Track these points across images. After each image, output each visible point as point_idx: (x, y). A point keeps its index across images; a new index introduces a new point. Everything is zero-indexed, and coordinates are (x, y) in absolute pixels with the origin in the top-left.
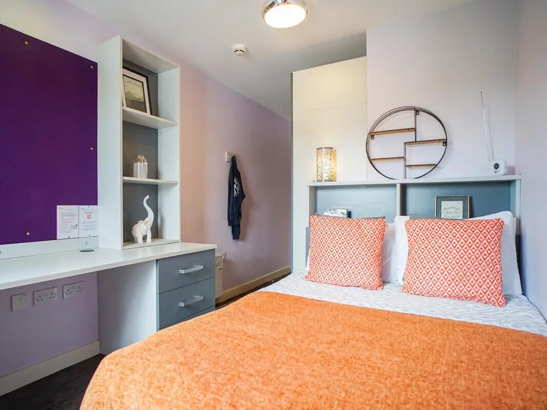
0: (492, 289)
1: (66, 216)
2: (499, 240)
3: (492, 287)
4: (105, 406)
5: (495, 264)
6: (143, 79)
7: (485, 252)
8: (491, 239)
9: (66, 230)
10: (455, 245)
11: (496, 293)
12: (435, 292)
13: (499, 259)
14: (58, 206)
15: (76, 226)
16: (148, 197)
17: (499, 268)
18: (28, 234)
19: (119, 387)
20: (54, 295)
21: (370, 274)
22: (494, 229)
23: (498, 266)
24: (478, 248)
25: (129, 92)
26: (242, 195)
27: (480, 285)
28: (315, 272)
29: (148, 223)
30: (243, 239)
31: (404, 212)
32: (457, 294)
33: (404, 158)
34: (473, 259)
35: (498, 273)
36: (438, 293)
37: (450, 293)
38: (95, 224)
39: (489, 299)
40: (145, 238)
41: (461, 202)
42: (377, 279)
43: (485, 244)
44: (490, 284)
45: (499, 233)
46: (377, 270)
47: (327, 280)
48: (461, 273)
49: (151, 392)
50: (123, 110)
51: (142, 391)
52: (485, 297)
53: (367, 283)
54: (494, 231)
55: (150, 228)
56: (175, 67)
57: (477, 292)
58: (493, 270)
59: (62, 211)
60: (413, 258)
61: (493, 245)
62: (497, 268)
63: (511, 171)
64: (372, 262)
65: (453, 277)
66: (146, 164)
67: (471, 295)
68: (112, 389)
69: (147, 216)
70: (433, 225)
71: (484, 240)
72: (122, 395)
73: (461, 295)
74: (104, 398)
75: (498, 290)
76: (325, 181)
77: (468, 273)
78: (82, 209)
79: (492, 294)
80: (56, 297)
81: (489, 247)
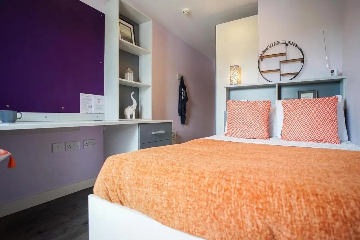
0: (333, 135)
1: (86, 100)
2: (336, 108)
3: (332, 134)
4: (109, 181)
5: (334, 121)
6: (131, 27)
7: (328, 115)
8: (331, 107)
9: (86, 108)
10: (311, 111)
11: (335, 137)
12: (300, 139)
13: (336, 118)
14: (81, 94)
15: (92, 106)
16: (133, 93)
17: (336, 123)
18: (63, 108)
19: (118, 168)
20: (78, 145)
21: (262, 130)
22: (333, 102)
23: (336, 122)
24: (324, 112)
25: (123, 33)
26: (186, 99)
27: (326, 133)
28: (231, 131)
29: (134, 108)
30: (187, 125)
31: (279, 98)
32: (313, 139)
33: (279, 70)
34: (321, 119)
35: (336, 126)
36: (302, 139)
37: (308, 139)
38: (102, 106)
39: (331, 141)
40: (131, 116)
41: (312, 94)
42: (266, 134)
43: (328, 110)
44: (331, 132)
45: (336, 104)
46: (266, 128)
47: (237, 135)
48: (315, 127)
49: (138, 168)
50: (120, 40)
51: (133, 169)
52: (329, 140)
53: (261, 136)
54: (333, 103)
55: (134, 110)
56: (150, 20)
57: (324, 137)
58: (333, 124)
59: (83, 96)
60: (287, 121)
61: (332, 110)
62: (335, 123)
63: (341, 74)
64: (263, 124)
65: (310, 129)
66: (132, 73)
67: (320, 139)
68: (114, 171)
69: (132, 104)
70: (298, 102)
71: (327, 108)
72: (120, 173)
73: (315, 139)
74: (109, 177)
75: (336, 136)
76: (235, 84)
77: (319, 127)
78: (95, 97)
79: (333, 138)
80: (79, 146)
81: (330, 112)
